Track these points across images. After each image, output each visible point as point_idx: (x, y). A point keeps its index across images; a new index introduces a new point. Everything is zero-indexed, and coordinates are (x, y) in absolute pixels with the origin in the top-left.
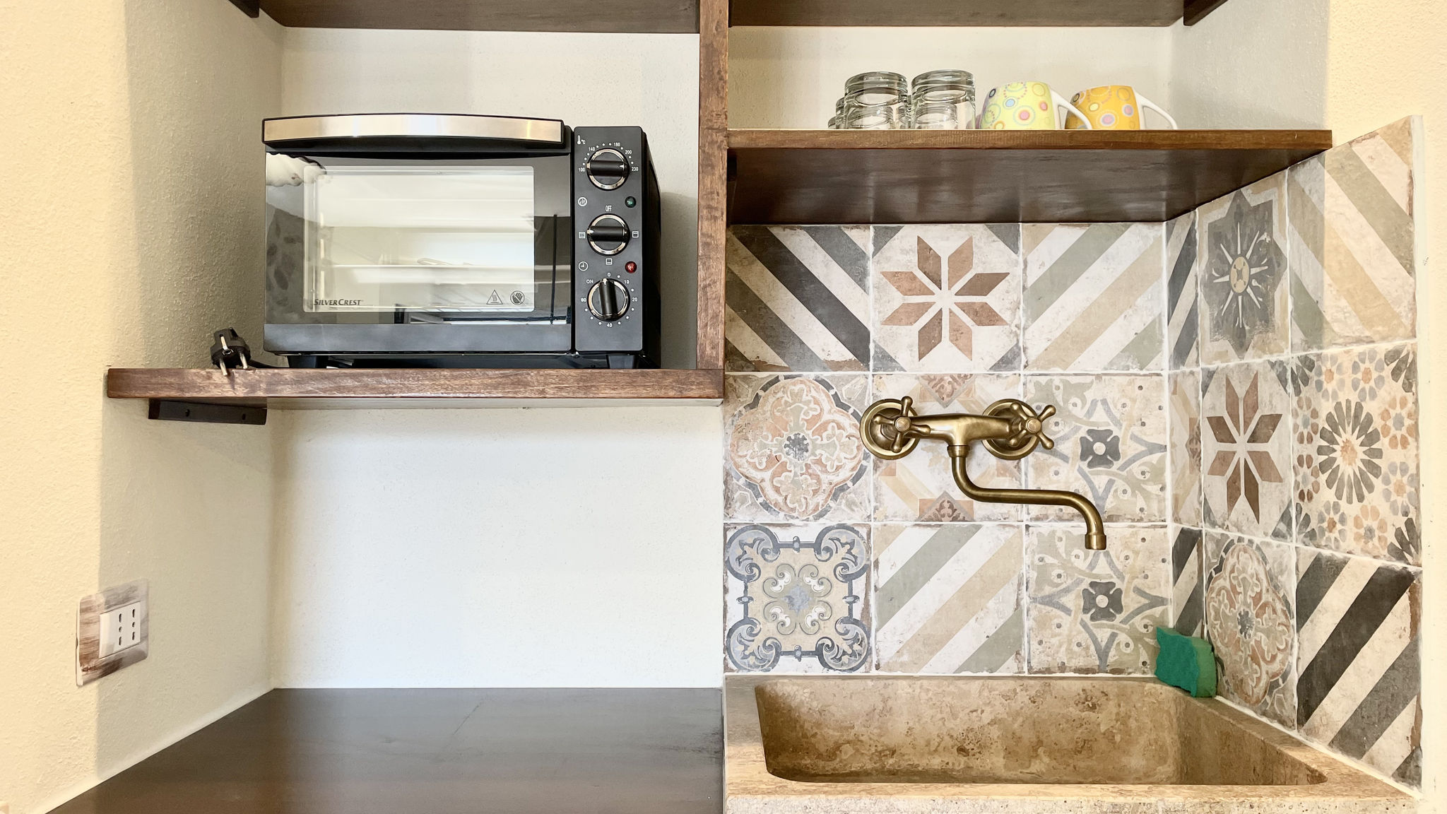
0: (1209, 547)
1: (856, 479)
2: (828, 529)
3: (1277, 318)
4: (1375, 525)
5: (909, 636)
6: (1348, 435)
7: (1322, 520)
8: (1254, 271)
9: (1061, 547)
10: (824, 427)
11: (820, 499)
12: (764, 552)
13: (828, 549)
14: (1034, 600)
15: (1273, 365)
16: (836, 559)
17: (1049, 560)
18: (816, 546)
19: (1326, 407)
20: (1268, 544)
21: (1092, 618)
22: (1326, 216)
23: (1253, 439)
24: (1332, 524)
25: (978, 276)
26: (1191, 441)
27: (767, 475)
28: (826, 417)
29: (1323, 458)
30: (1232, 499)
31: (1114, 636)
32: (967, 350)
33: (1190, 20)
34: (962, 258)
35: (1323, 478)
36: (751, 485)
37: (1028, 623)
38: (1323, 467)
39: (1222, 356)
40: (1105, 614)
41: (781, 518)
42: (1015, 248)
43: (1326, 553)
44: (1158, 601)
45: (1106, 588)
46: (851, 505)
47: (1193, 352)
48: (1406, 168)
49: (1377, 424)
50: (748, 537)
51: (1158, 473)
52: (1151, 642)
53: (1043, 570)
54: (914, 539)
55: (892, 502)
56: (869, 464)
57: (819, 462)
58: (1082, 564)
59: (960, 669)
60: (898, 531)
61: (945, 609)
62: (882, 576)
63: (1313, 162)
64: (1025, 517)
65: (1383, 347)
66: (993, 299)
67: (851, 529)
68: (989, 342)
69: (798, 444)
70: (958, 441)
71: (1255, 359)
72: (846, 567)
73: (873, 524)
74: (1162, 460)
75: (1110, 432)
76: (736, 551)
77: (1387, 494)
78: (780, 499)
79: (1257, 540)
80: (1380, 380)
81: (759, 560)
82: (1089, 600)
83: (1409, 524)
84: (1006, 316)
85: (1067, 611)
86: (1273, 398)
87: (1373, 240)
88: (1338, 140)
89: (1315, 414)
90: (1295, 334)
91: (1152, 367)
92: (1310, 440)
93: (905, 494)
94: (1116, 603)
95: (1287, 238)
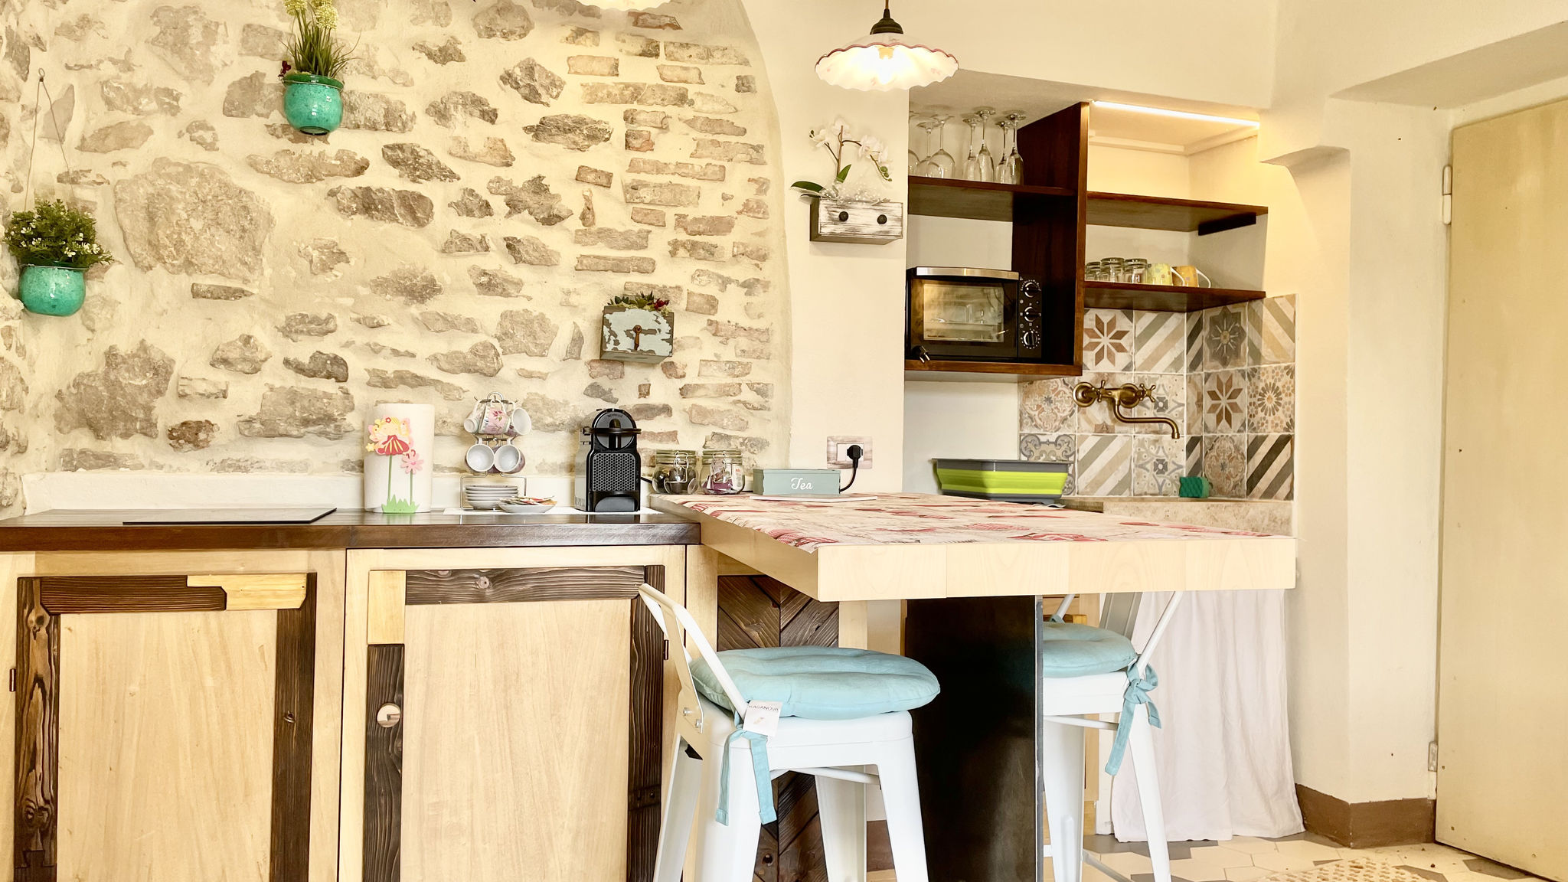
0: (1205, 442)
1: (1070, 416)
2: (1059, 437)
3: (1242, 354)
4: (1279, 422)
5: (1089, 481)
6: (1270, 394)
7: (1258, 423)
8: (1231, 336)
9: (1146, 444)
10: (1059, 393)
11: (1057, 423)
12: (1035, 445)
13: (1060, 445)
14: (1136, 466)
15: (1239, 371)
16: (1063, 448)
17: (1142, 450)
18: (1055, 443)
19: (1262, 385)
20: (1235, 436)
21: (1157, 473)
22: (1264, 321)
23: (1229, 398)
24: (1263, 424)
25: (1118, 331)
26: (1198, 401)
27: (1037, 413)
28: (1060, 389)
29: (1260, 402)
30: (1219, 420)
31: (1164, 480)
32: (1113, 362)
33: (1200, 234)
34: (1112, 324)
35: (1260, 409)
36: (1031, 417)
37: (1134, 475)
38: (1260, 405)
39: (1215, 367)
40: (1161, 472)
41: (1042, 432)
42: (1132, 322)
43: (1260, 434)
44: (1180, 467)
45: (1162, 461)
46: (1069, 426)
47: (1200, 366)
48: (1293, 309)
49: (1281, 389)
50: (1029, 439)
51: (1181, 414)
52: (1179, 483)
53: (1139, 454)
54: (1092, 441)
55: (1084, 425)
56: (1076, 409)
57: (1057, 408)
58: (1154, 451)
59: (1110, 493)
60: (1087, 437)
61: (1103, 470)
62: (1080, 456)
63: (1258, 301)
64: (1133, 432)
65: (1284, 365)
66: (1123, 342)
67: (1068, 436)
68: (1122, 359)
69: (1049, 400)
70: (1117, 399)
71: (1230, 369)
72: (1066, 452)
73: (1077, 434)
74: (1183, 410)
75: (1165, 398)
76: (1024, 445)
77: (1284, 412)
78: (1042, 423)
79: (1230, 435)
80: (1282, 376)
81: (1033, 449)
82: (1156, 466)
83: (1291, 420)
84: (1127, 348)
85: (1148, 471)
86: (1238, 382)
87: (1281, 330)
88: (1268, 296)
89: (1257, 387)
90: (1249, 360)
91: (1180, 373)
92: (1255, 396)
93: (1089, 422)
94: (1165, 467)
95: (1247, 328)
